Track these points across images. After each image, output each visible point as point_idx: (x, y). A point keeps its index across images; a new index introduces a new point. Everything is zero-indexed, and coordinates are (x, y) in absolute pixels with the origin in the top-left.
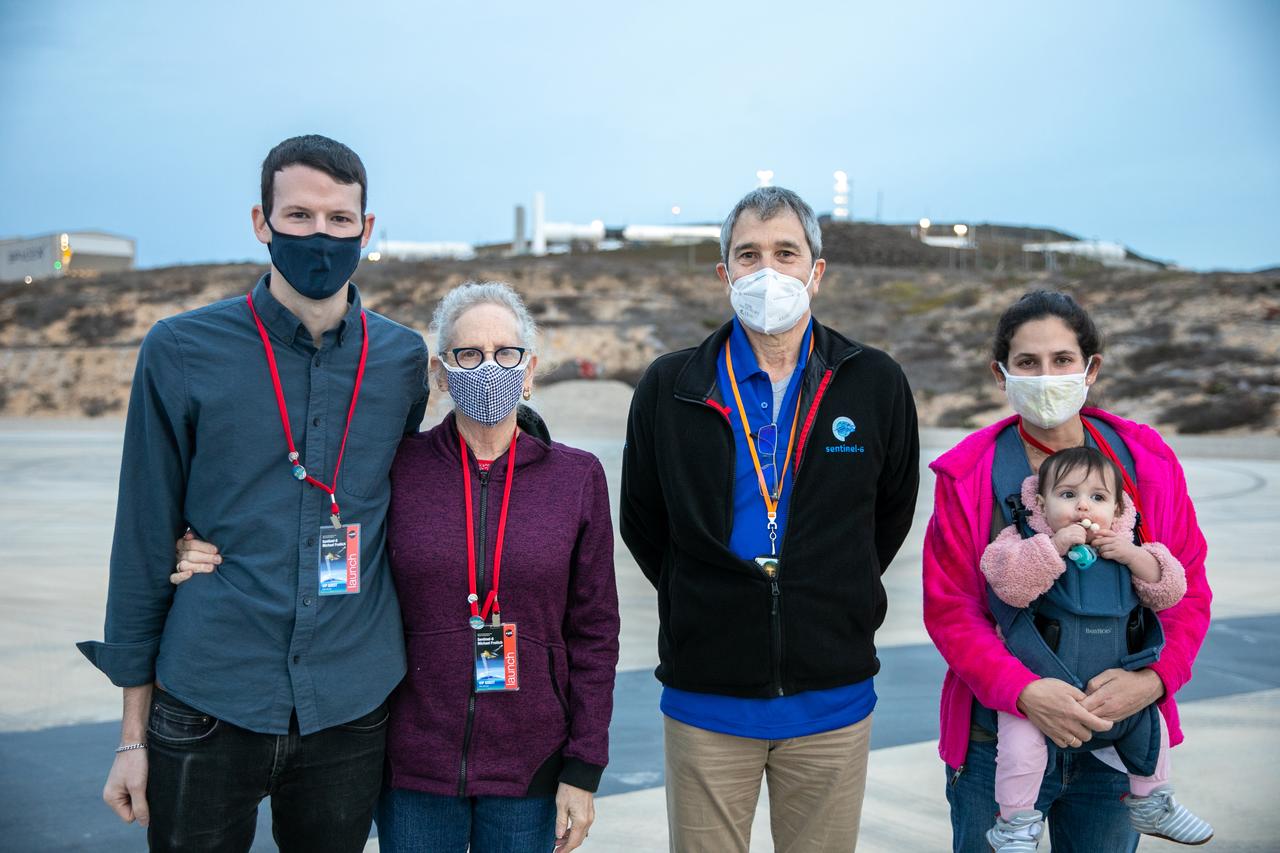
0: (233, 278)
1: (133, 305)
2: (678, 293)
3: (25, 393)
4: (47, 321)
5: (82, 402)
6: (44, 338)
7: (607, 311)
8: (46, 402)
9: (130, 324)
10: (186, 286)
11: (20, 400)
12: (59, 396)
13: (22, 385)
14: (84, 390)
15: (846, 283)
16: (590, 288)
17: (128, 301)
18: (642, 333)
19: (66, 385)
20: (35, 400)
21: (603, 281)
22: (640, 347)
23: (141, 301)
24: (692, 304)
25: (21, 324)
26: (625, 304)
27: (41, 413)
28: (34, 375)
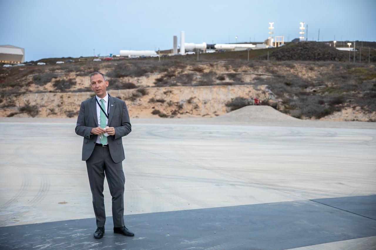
0: (109, 67)
1: (75, 77)
2: (273, 72)
3: (45, 109)
4: (45, 83)
5: (66, 112)
6: (45, 89)
7: (248, 79)
8: (52, 112)
9: (75, 83)
10: (92, 70)
11: (44, 111)
12: (57, 110)
13: (43, 106)
14: (65, 108)
15: (337, 67)
16: (240, 70)
17: (72, 75)
18: (263, 87)
19: (59, 106)
20: (49, 111)
21: (244, 68)
22: (264, 92)
23: (77, 75)
24: (279, 76)
25: (36, 84)
26: (254, 76)
27: (51, 116)
28: (46, 102)
